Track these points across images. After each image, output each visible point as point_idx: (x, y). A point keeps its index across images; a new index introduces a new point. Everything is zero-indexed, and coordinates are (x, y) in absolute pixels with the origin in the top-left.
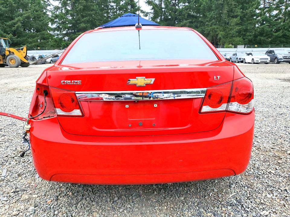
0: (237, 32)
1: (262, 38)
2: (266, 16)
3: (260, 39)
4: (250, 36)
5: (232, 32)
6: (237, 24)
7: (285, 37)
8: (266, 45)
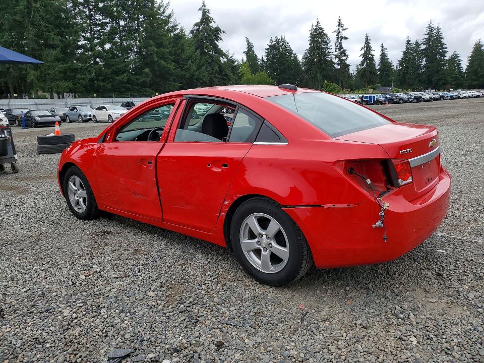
0: (60, 72)
1: (101, 84)
2: (99, 51)
3: (99, 86)
4: (84, 79)
5: (52, 72)
6: (58, 60)
7: (130, 82)
8: (108, 94)
